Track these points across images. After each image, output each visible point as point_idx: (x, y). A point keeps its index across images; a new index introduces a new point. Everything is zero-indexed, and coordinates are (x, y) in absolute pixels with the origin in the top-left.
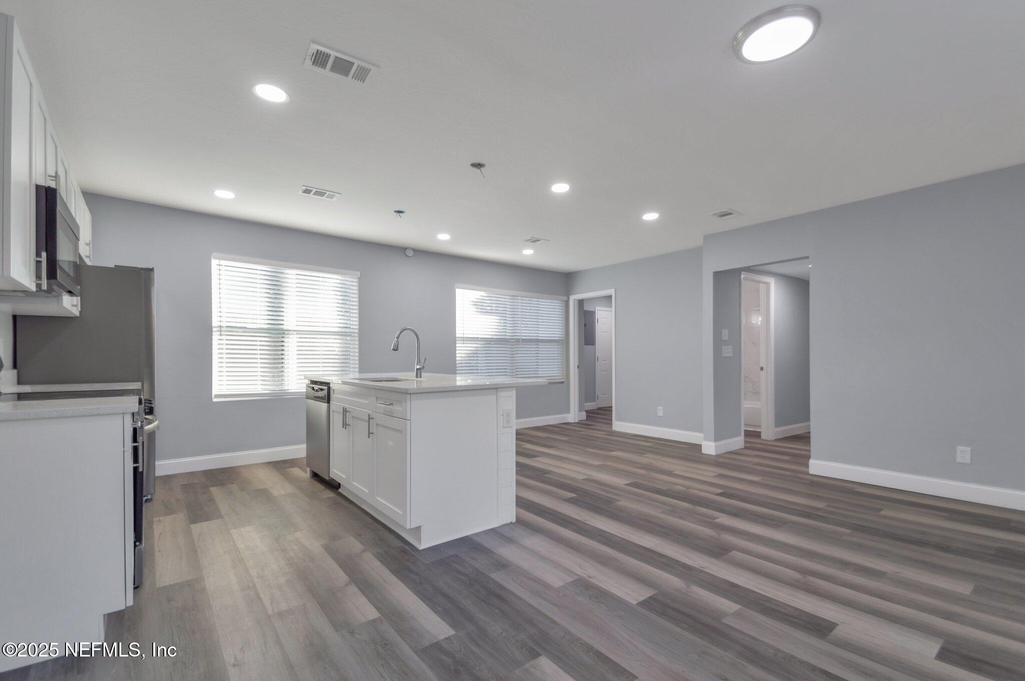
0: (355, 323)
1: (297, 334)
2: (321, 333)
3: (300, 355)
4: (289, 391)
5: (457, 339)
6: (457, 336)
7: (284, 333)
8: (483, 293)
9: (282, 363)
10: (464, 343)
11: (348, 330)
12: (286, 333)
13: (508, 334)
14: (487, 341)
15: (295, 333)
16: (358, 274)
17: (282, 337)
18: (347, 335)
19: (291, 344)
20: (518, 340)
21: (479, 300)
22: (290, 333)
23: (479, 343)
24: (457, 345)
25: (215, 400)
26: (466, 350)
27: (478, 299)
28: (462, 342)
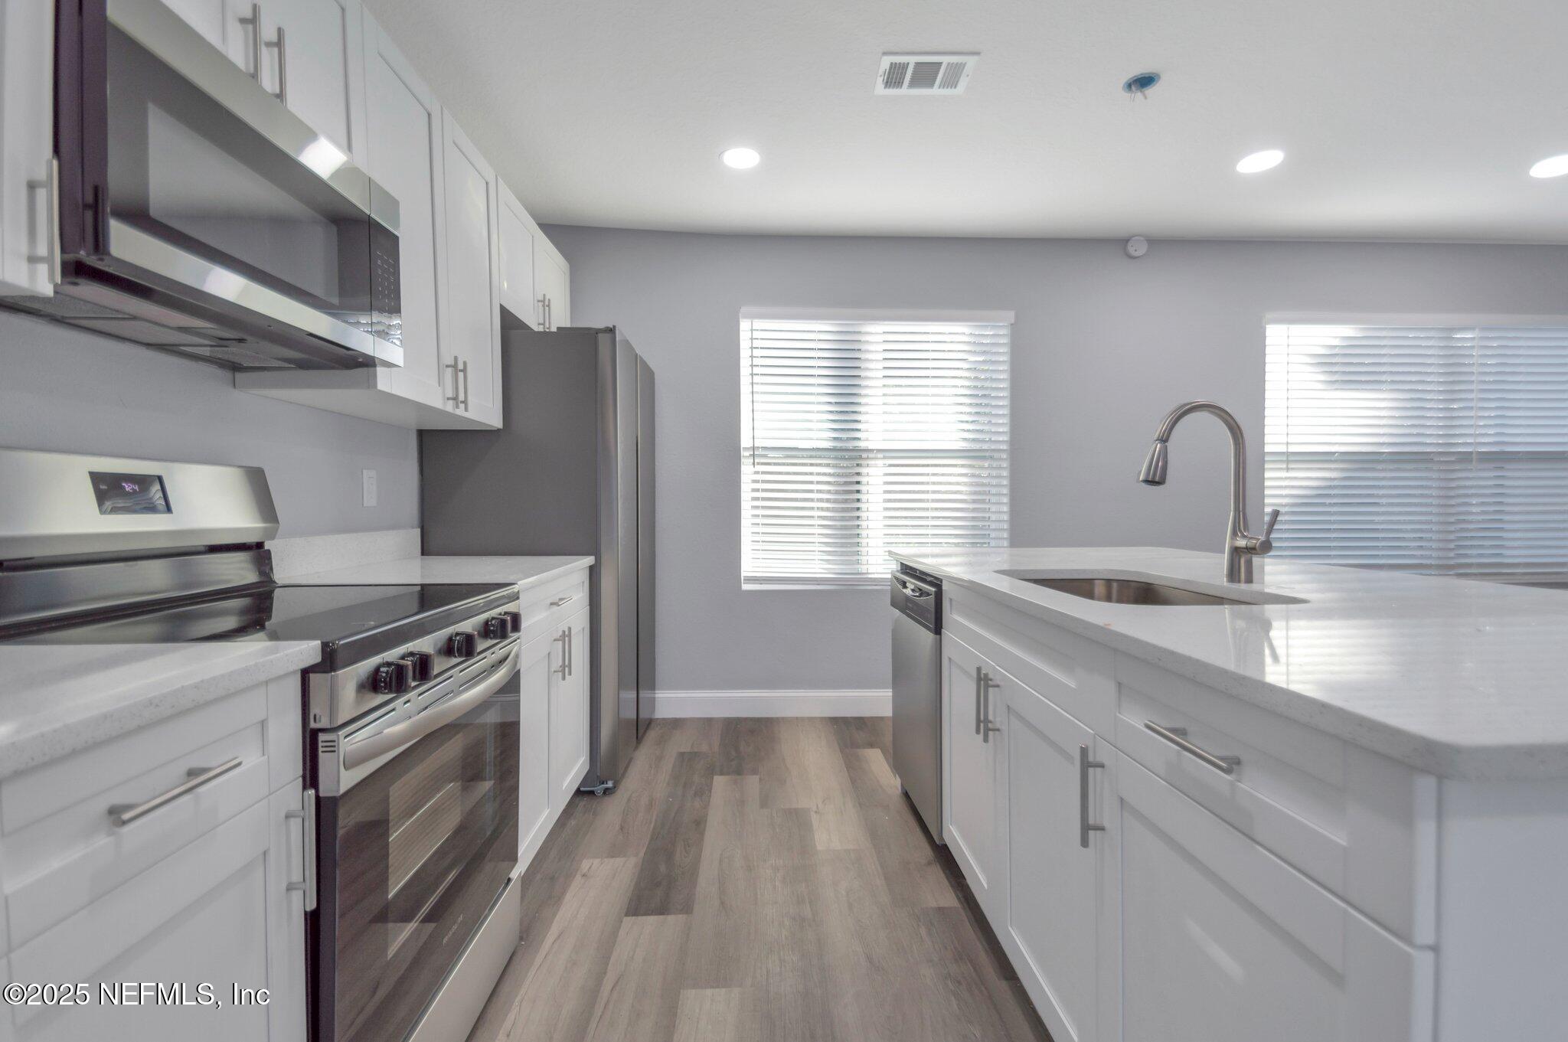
0: (1001, 427)
1: (884, 458)
2: (930, 455)
3: (890, 501)
4: (870, 576)
5: (1267, 458)
6: (1268, 449)
7: (861, 458)
8: (1348, 331)
9: (858, 517)
10: (1288, 469)
11: (985, 446)
12: (864, 455)
13: (1431, 440)
14: (1362, 461)
15: (880, 455)
16: (1011, 315)
17: (858, 465)
18: (984, 458)
19: (875, 478)
20: (1465, 458)
21: (1336, 351)
22: (871, 455)
23: (1333, 466)
24: (1267, 475)
25: (745, 587)
26: (1293, 487)
27: (1335, 347)
28: (1284, 466)
